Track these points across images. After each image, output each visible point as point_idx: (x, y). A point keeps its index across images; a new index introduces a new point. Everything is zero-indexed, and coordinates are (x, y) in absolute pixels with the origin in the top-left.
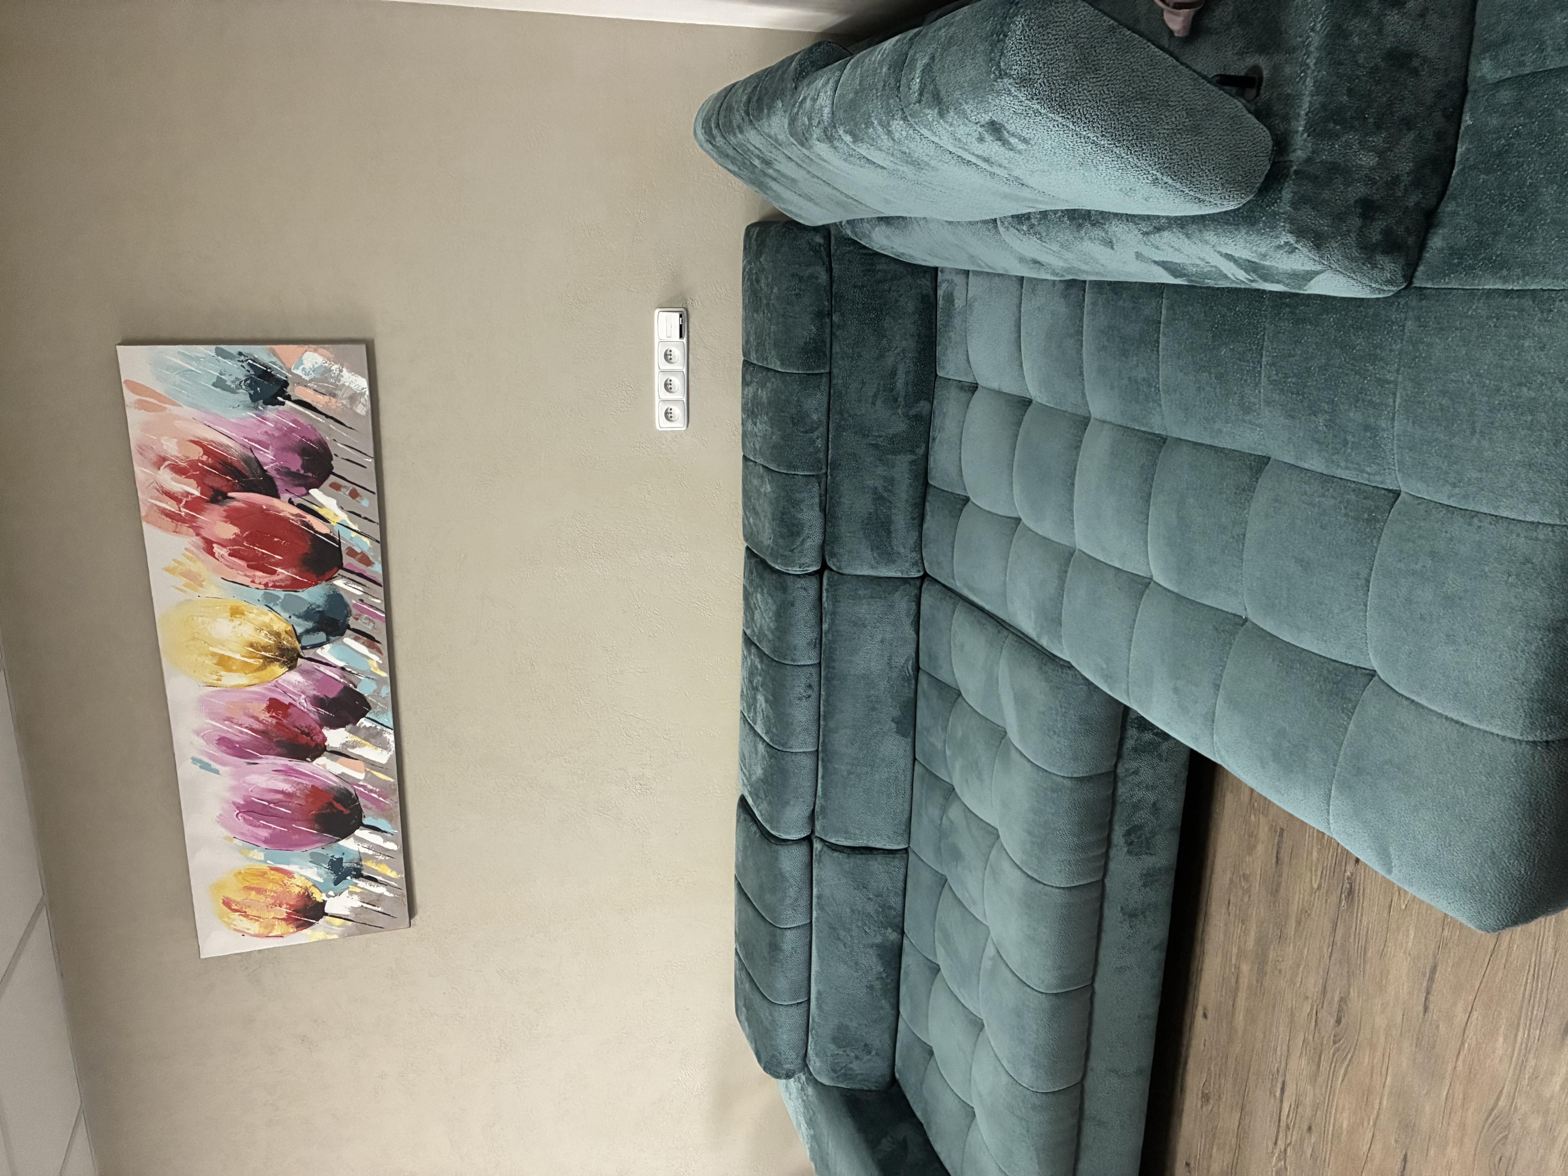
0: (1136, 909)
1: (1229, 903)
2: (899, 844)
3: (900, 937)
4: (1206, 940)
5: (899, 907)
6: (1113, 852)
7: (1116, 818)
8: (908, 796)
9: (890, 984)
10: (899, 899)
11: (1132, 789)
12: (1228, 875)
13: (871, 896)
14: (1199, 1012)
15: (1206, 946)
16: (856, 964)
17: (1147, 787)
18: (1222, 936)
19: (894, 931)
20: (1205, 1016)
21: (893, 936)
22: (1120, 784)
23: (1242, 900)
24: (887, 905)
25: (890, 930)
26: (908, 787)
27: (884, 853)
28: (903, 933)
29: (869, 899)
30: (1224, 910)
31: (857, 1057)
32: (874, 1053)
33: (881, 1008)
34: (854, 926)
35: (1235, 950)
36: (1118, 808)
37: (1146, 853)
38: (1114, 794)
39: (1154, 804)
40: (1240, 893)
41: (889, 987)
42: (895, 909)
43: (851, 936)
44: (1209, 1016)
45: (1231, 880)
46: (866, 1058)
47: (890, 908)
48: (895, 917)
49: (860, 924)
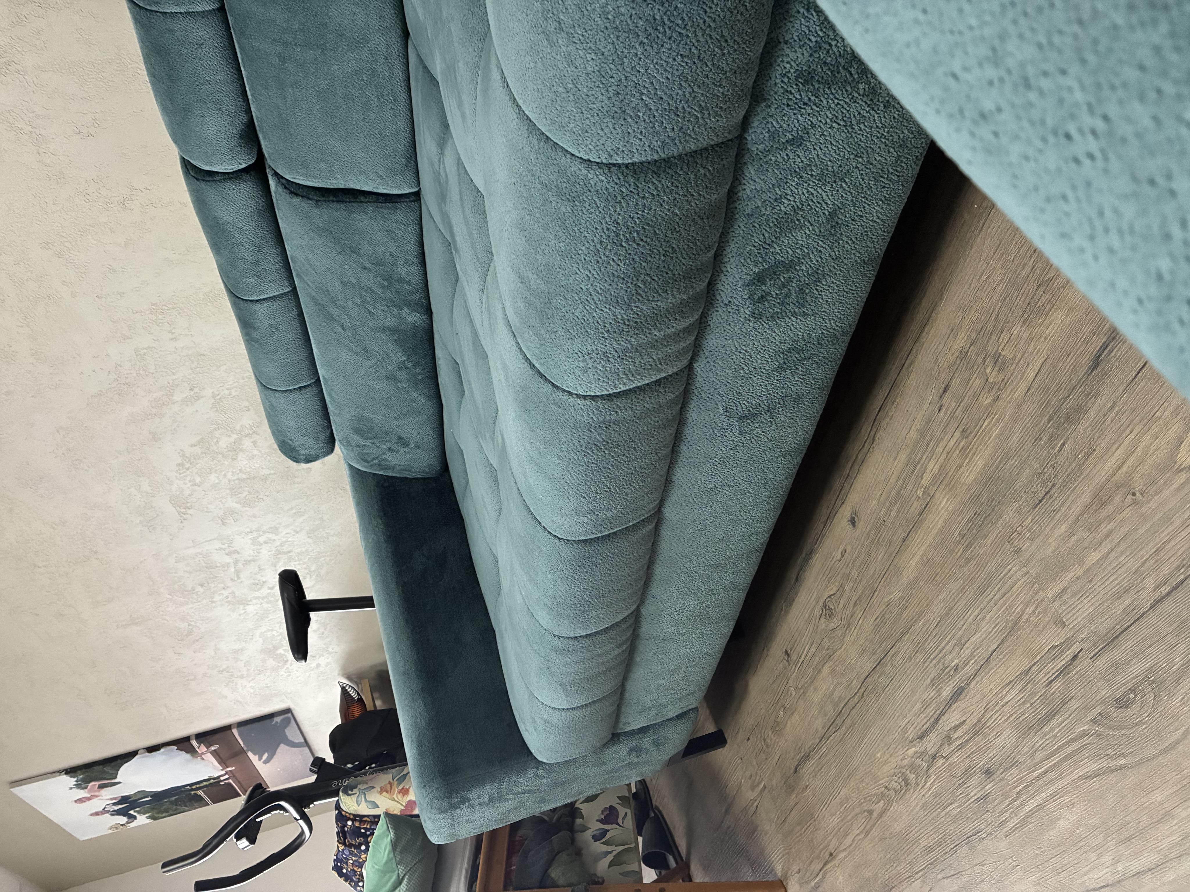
0: (757, 406)
1: (945, 390)
2: (399, 187)
3: (424, 317)
4: (884, 423)
5: (416, 280)
6: (717, 317)
7: (732, 248)
8: (402, 106)
9: (419, 374)
10: (415, 270)
11: (782, 182)
12: (961, 341)
13: (367, 264)
14: (845, 512)
15: (881, 432)
16: (366, 350)
17: (821, 177)
18: (913, 435)
19: (413, 311)
20: (853, 522)
21: (414, 318)
22: (751, 171)
23: (976, 396)
24: (396, 277)
25: (406, 310)
26: (400, 89)
27: (377, 201)
28: (429, 311)
29: (365, 268)
30: (931, 395)
31: (390, 449)
32: (412, 445)
33: (413, 401)
34: (350, 303)
35: (933, 467)
36: (740, 228)
37: (794, 314)
38: (732, 195)
39: (833, 214)
40: (976, 383)
41: (420, 377)
42: (409, 283)
43: (349, 317)
44: (860, 525)
45: (963, 355)
46: (402, 450)
47: (401, 280)
48: (411, 293)
49: (359, 301)
